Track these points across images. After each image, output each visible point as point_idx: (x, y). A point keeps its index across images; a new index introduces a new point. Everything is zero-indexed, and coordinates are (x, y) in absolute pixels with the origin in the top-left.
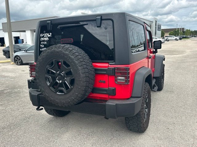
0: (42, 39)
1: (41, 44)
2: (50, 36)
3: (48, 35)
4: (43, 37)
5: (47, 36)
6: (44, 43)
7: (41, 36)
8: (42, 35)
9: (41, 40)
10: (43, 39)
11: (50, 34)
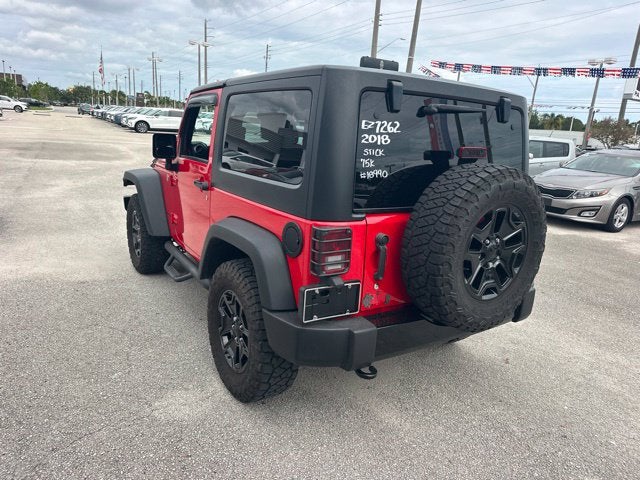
0: (368, 138)
1: (366, 158)
2: (395, 130)
3: (389, 128)
4: (372, 131)
5: (385, 129)
6: (375, 152)
7: (363, 127)
8: (366, 123)
9: (363, 141)
10: (373, 139)
11: (394, 125)
